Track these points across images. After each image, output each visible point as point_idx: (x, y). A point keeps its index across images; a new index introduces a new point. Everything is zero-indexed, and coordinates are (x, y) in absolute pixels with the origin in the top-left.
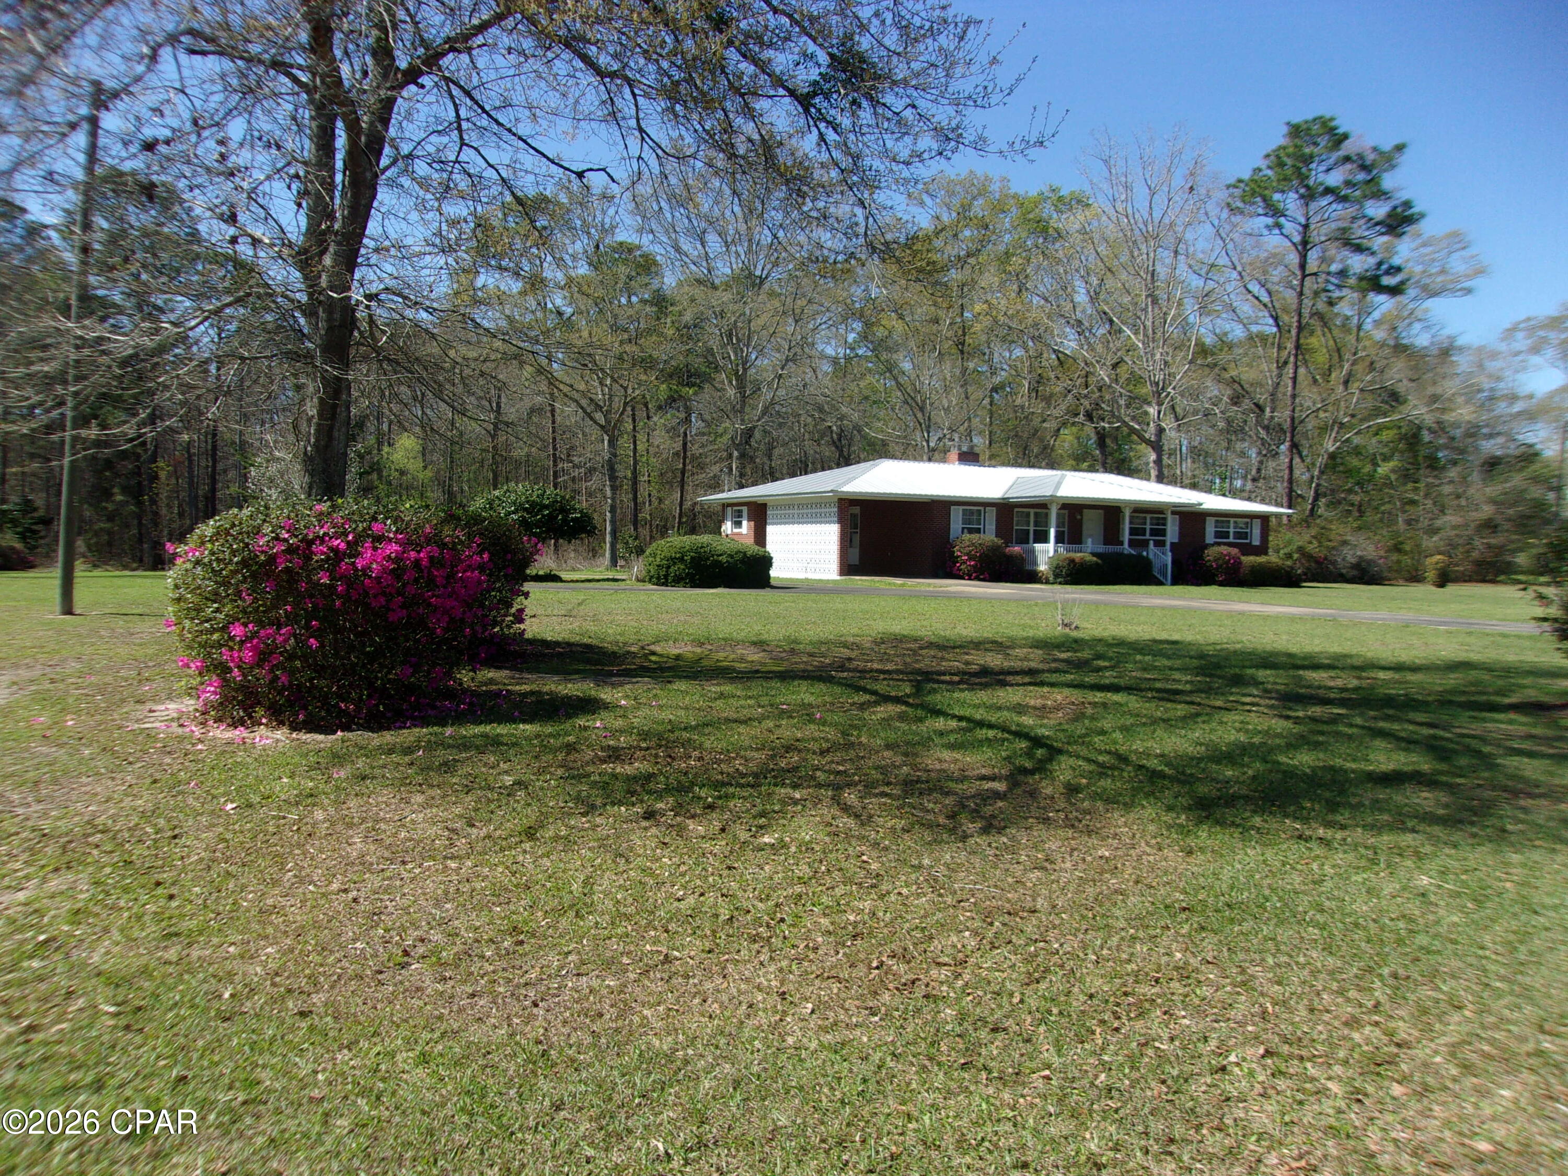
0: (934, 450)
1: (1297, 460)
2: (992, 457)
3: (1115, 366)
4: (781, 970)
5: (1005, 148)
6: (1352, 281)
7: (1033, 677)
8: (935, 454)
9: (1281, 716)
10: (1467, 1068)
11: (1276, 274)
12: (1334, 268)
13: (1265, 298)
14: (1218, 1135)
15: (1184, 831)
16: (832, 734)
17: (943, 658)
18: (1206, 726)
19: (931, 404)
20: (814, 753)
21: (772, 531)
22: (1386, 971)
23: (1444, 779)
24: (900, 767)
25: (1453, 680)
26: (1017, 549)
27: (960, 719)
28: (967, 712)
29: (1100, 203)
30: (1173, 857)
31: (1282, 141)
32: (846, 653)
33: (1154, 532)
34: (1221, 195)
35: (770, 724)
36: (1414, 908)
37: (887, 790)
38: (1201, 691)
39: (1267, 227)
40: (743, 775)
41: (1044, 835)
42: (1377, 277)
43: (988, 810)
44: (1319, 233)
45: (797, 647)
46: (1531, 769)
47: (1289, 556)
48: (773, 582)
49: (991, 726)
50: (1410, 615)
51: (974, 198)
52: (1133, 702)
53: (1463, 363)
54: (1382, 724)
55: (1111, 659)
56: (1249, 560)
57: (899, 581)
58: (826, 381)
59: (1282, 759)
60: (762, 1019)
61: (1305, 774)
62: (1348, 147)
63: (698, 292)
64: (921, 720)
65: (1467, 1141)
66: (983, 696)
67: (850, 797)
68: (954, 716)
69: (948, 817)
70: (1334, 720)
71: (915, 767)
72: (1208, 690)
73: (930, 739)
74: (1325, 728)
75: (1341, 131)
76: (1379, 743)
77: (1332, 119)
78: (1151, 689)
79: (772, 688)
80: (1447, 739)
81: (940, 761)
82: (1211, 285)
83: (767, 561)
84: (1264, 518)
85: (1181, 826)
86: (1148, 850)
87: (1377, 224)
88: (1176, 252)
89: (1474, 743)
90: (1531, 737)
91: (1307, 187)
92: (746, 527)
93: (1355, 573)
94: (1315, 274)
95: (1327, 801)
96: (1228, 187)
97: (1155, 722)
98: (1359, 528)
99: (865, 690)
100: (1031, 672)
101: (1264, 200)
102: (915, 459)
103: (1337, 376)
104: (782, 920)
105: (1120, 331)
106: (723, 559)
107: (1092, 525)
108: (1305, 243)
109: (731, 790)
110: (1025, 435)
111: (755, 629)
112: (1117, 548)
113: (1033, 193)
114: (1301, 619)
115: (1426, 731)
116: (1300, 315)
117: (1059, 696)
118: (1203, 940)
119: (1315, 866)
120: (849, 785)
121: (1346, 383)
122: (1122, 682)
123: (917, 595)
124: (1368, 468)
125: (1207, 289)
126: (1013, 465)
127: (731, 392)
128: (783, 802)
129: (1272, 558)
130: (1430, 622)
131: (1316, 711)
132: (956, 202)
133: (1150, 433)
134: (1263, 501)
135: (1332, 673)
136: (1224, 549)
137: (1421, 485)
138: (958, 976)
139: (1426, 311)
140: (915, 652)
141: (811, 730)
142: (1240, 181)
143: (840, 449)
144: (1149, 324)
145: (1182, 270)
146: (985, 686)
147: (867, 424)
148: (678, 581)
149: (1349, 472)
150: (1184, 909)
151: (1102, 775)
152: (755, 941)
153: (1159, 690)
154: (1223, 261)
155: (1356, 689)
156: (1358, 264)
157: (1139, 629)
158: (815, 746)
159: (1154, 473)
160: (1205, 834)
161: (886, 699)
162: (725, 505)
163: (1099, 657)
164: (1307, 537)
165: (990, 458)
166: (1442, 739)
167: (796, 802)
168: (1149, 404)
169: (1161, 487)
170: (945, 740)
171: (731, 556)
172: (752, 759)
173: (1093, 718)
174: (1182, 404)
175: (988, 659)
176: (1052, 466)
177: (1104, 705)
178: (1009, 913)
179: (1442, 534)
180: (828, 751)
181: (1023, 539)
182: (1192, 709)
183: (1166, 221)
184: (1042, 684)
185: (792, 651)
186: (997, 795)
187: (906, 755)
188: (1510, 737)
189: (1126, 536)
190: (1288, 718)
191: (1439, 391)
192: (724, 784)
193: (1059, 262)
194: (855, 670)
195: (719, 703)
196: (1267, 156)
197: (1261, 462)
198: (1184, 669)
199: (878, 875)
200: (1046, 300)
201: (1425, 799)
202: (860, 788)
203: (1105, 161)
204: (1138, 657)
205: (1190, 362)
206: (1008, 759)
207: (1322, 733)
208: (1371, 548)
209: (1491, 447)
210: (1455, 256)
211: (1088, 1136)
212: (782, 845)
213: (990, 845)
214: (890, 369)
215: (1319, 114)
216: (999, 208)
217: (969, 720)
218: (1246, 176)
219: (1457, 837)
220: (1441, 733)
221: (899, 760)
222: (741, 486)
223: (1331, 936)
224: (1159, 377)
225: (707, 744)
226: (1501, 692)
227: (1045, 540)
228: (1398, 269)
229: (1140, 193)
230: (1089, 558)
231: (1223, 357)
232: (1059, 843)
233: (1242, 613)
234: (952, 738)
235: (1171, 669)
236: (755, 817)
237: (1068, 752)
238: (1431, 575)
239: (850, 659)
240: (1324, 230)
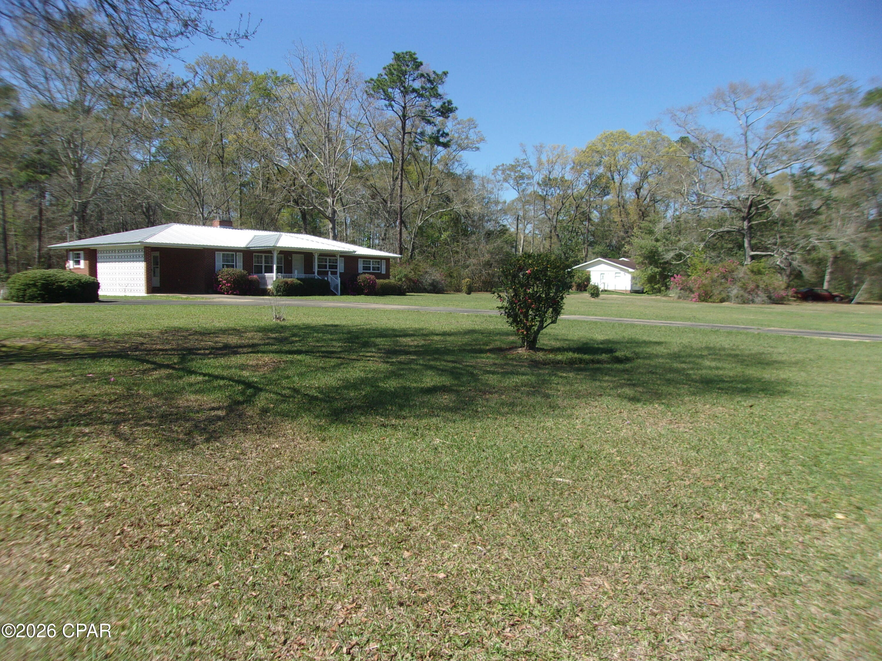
0: (206, 219)
1: (404, 230)
2: (241, 224)
3: (310, 175)
4: (52, 546)
5: (225, 37)
6: (427, 138)
7: (254, 348)
8: (206, 222)
9: (384, 362)
10: (440, 536)
11: (392, 131)
12: (419, 131)
13: (386, 144)
14: (312, 599)
15: (321, 428)
16: (119, 390)
17: (202, 340)
18: (345, 370)
19: (204, 192)
20: (105, 402)
21: (100, 266)
22: (411, 492)
23: (455, 388)
24: (161, 407)
25: (466, 339)
26: (255, 276)
27: (205, 375)
28: (211, 371)
29: (299, 82)
30: (315, 443)
31: (392, 62)
32: (141, 339)
33: (331, 267)
34: (362, 86)
35: (78, 387)
36: (430, 456)
37: (149, 421)
38: (345, 351)
39: (386, 105)
40: (51, 421)
41: (242, 439)
42: (438, 137)
43: (212, 427)
44: (411, 112)
45: (108, 338)
46: (492, 380)
47: (400, 279)
48: (101, 299)
49: (223, 378)
50: (451, 308)
51: (227, 72)
52: (306, 359)
53: (477, 183)
54: (432, 363)
55: (300, 336)
56: (380, 281)
57: (184, 296)
58: (137, 175)
59: (381, 384)
60: (32, 580)
61: (391, 391)
62: (423, 69)
63: (44, 113)
64: (181, 378)
65: (435, 575)
66: (222, 361)
67: (124, 428)
68: (201, 374)
69: (186, 434)
70: (411, 362)
71: (171, 406)
72: (350, 350)
73: (184, 388)
74: (406, 367)
75: (419, 60)
76: (429, 372)
77: (415, 54)
78: (319, 352)
79: (84, 364)
80: (461, 369)
81: (187, 401)
82: (358, 134)
83: (96, 286)
84: (387, 259)
85: (321, 426)
86: (301, 441)
87: (437, 110)
88: (340, 114)
89: (471, 369)
90: (495, 364)
91: (404, 87)
92: (83, 264)
93: (431, 288)
94: (410, 133)
95: (399, 405)
96: (366, 82)
97: (318, 369)
98: (433, 265)
99: (148, 362)
100: (253, 346)
101: (384, 92)
102: (196, 224)
103: (422, 186)
104: (59, 513)
105: (312, 156)
106: (65, 284)
107: (298, 263)
108: (404, 116)
109: (40, 431)
110: (261, 212)
111: (82, 327)
112: (311, 276)
113: (262, 73)
114: (403, 311)
115: (451, 365)
116: (403, 154)
117: (266, 358)
118: (322, 488)
119: (387, 440)
120: (124, 421)
121: (426, 190)
122: (304, 349)
123: (194, 304)
124: (437, 234)
125: (357, 136)
126: (254, 229)
127: (71, 179)
128: (76, 436)
129: (392, 280)
130: (461, 311)
131: (402, 358)
132: (216, 73)
133: (329, 212)
134: (387, 251)
135: (413, 338)
136: (367, 276)
137: (460, 244)
138: (172, 531)
139: (460, 157)
140: (186, 338)
141: (107, 388)
142: (372, 80)
143: (148, 217)
144: (327, 152)
145: (344, 125)
146: (224, 355)
147: (164, 202)
148: (33, 299)
149: (428, 237)
150: (314, 473)
151: (283, 401)
152: (36, 529)
153: (323, 352)
154: (365, 121)
155: (422, 346)
156: (429, 130)
157: (318, 319)
158: (106, 399)
159: (331, 235)
160: (333, 429)
161: (161, 366)
162: (69, 250)
163: (294, 335)
164: (409, 270)
165: (241, 225)
166: (458, 368)
167: (85, 435)
168: (328, 197)
169: (335, 243)
170: (193, 389)
171: (70, 282)
172: (61, 410)
173: (284, 370)
174: (347, 197)
175: (229, 339)
176: (276, 229)
177: (292, 362)
178: (212, 488)
179: (470, 268)
180: (115, 401)
181: (259, 270)
182: (339, 361)
183: (335, 97)
184: (258, 352)
185: (104, 340)
186: (219, 418)
187: (166, 399)
188: (486, 365)
189: (316, 269)
190: (388, 362)
191: (466, 197)
192: (35, 428)
193: (277, 114)
194: (145, 350)
195: (45, 376)
196: (385, 68)
197: (386, 230)
198: (339, 340)
199: (131, 475)
200: (270, 135)
201: (445, 399)
202: (131, 422)
203: (301, 60)
204: (315, 334)
205: (349, 175)
206: (230, 397)
207: (403, 369)
208: (438, 275)
209: (490, 226)
210: (472, 130)
211: (236, 616)
212: (69, 463)
213: (208, 448)
214: (179, 170)
215: (408, 50)
216: (243, 79)
217: (209, 375)
218: (375, 77)
219: (456, 417)
220: (458, 365)
221: (160, 403)
222: (80, 238)
223: (388, 476)
224: (333, 182)
225: (29, 403)
226: (486, 344)
227: (272, 272)
228: (447, 134)
229: (321, 80)
230: (296, 281)
231: (366, 173)
232: (250, 443)
233: (374, 309)
234: (197, 387)
235: (332, 340)
236: (53, 448)
237: (265, 390)
238: (464, 288)
239: (142, 344)
240: (413, 110)
